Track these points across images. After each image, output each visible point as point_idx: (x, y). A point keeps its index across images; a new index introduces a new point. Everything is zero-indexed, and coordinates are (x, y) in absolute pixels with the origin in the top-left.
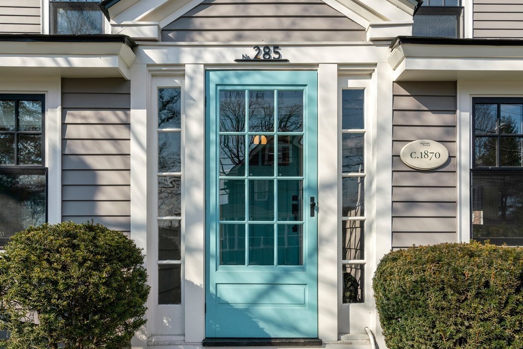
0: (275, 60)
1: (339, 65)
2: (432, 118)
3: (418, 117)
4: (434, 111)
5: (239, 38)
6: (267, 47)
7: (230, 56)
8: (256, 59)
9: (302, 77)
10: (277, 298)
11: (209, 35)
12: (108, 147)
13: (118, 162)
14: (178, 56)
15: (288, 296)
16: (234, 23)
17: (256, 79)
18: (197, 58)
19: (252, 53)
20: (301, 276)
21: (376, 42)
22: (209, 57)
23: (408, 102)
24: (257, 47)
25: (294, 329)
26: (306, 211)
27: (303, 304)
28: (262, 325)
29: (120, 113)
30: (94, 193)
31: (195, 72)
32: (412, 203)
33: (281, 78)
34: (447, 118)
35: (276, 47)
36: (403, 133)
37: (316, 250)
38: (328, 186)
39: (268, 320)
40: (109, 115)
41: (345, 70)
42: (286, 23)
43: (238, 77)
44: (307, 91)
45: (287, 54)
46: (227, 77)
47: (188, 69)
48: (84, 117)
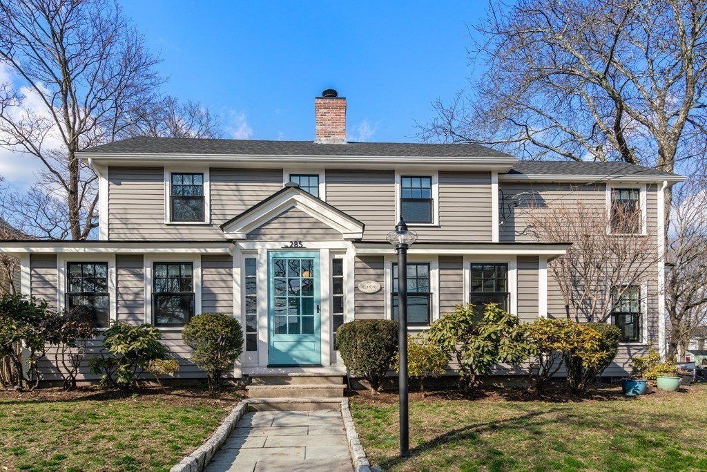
0: (300, 247)
1: (330, 249)
2: (372, 271)
3: (365, 271)
4: (374, 268)
5: (282, 237)
6: (296, 242)
7: (278, 246)
8: (291, 247)
9: (312, 254)
10: (300, 348)
11: (268, 236)
12: (222, 284)
13: (226, 291)
14: (254, 245)
15: (305, 347)
16: (280, 231)
17: (290, 255)
18: (263, 246)
19: (289, 244)
20: (311, 338)
21: (346, 239)
22: (268, 246)
23: (360, 265)
24: (291, 242)
25: (309, 360)
26: (315, 311)
27: (312, 350)
28: (294, 359)
29: (227, 270)
30: (215, 304)
31: (262, 252)
32: (362, 307)
33: (301, 255)
34: (379, 271)
35: (300, 242)
36: (359, 278)
37: (319, 326)
38: (325, 300)
39: (297, 358)
40: (222, 271)
41: (332, 252)
42: (304, 231)
43: (282, 254)
44: (315, 260)
45: (305, 244)
46: (276, 254)
47: (259, 251)
48: (210, 272)
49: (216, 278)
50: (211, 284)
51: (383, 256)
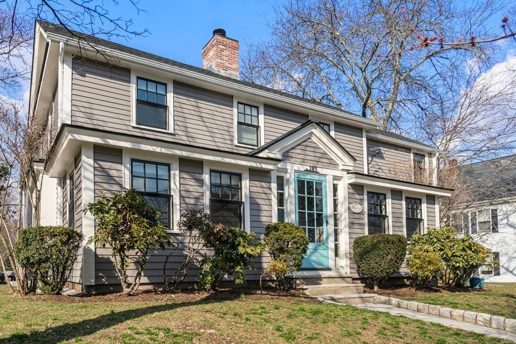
0: (316, 172)
1: (333, 176)
2: (357, 196)
3: (354, 196)
4: (358, 194)
5: (304, 162)
6: (313, 167)
7: (302, 168)
8: (310, 171)
9: (322, 178)
10: (317, 254)
11: (294, 159)
12: (264, 196)
13: (267, 202)
14: (286, 165)
15: (320, 254)
16: (302, 156)
17: (309, 177)
18: (292, 167)
19: (309, 168)
20: (324, 247)
21: (343, 170)
22: (296, 167)
23: (351, 191)
24: (310, 167)
25: (322, 265)
26: (325, 224)
27: (324, 256)
28: (313, 263)
29: (267, 184)
30: (259, 213)
31: (291, 172)
32: (353, 223)
33: (315, 178)
34: (361, 197)
35: (316, 167)
36: (351, 201)
37: (327, 238)
38: (330, 216)
39: (315, 262)
40: (264, 184)
41: (335, 178)
42: (317, 159)
43: (304, 175)
44: (324, 183)
45: (319, 170)
46: (300, 175)
47: (289, 171)
48: (255, 184)
49: (260, 190)
50: (256, 195)
51: (363, 186)
